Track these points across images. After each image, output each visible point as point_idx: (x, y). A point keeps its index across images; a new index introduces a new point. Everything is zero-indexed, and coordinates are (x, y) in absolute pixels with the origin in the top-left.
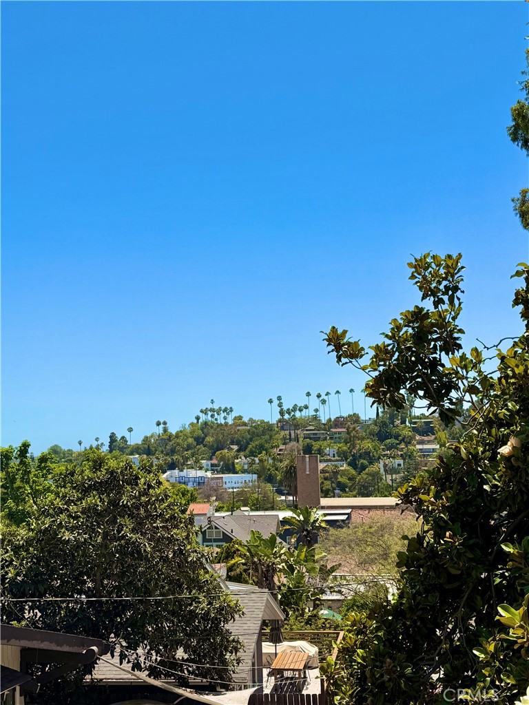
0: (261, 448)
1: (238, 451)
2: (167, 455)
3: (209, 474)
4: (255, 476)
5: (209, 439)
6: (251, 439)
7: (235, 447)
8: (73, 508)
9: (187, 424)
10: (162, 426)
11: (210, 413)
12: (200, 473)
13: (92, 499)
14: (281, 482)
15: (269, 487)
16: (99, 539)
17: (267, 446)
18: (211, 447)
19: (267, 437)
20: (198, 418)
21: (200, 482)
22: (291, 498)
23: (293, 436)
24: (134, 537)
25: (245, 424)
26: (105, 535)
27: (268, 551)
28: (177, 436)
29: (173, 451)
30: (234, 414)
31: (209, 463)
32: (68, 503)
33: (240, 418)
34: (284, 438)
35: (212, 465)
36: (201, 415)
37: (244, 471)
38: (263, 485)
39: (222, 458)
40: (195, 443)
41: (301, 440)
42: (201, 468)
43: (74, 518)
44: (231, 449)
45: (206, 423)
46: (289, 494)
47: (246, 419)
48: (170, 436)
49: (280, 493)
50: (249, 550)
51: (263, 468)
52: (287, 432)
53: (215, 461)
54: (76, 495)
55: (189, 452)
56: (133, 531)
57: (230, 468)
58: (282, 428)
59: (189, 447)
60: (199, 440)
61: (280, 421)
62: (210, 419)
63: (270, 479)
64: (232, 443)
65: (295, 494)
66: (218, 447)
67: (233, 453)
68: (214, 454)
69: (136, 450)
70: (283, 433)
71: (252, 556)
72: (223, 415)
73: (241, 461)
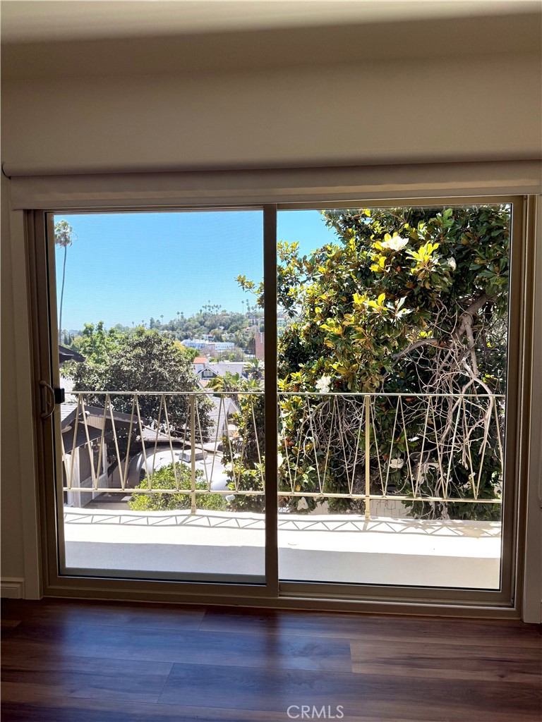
0: (237, 328)
1: (224, 330)
2: (183, 331)
3: (207, 342)
4: (233, 344)
5: (208, 323)
6: (231, 323)
7: (222, 328)
8: (128, 355)
9: (195, 314)
10: (180, 315)
11: (208, 308)
12: (202, 342)
13: (139, 351)
14: (247, 347)
15: (241, 350)
16: (142, 371)
17: (240, 327)
18: (208, 327)
19: (240, 322)
20: (201, 311)
21: (202, 346)
22: (252, 356)
23: (255, 322)
24: (160, 370)
25: (228, 315)
26: (145, 369)
27: (235, 381)
28: (189, 321)
29: (187, 329)
30: (222, 309)
31: (208, 336)
32: (126, 352)
33: (225, 311)
34: (250, 323)
35: (209, 337)
36: (203, 309)
37: (227, 341)
38: (237, 348)
39: (215, 334)
40: (199, 325)
41: (259, 324)
42: (203, 339)
43: (129, 360)
44: (219, 329)
45: (205, 314)
46: (251, 354)
47: (228, 312)
48: (185, 320)
49: (246, 353)
50: (224, 381)
51: (238, 339)
52: (251, 320)
53: (211, 335)
54: (129, 348)
55: (196, 330)
56: (160, 367)
57: (219, 339)
58: (249, 317)
59: (196, 327)
60: (202, 323)
61: (248, 313)
62: (208, 311)
63: (241, 346)
64: (221, 325)
65: (254, 354)
66: (212, 327)
67: (221, 331)
68: (210, 331)
69: (166, 328)
70: (249, 320)
71: (226, 384)
72: (216, 309)
73: (225, 336)
